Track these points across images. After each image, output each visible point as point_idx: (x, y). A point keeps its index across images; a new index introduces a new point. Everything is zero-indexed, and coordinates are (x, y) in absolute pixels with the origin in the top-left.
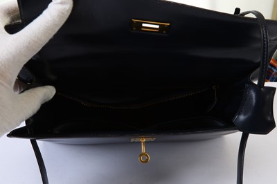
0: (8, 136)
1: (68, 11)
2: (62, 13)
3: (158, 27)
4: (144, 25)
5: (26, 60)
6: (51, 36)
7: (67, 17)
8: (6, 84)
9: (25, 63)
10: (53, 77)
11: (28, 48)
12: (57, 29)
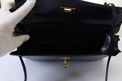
0: (10, 54)
1: (34, 3)
2: (32, 4)
3: (71, 10)
4: (65, 9)
5: (17, 23)
6: (27, 13)
7: (34, 6)
8: (9, 32)
9: (17, 24)
10: (29, 31)
11: (18, 18)
12: (30, 11)
